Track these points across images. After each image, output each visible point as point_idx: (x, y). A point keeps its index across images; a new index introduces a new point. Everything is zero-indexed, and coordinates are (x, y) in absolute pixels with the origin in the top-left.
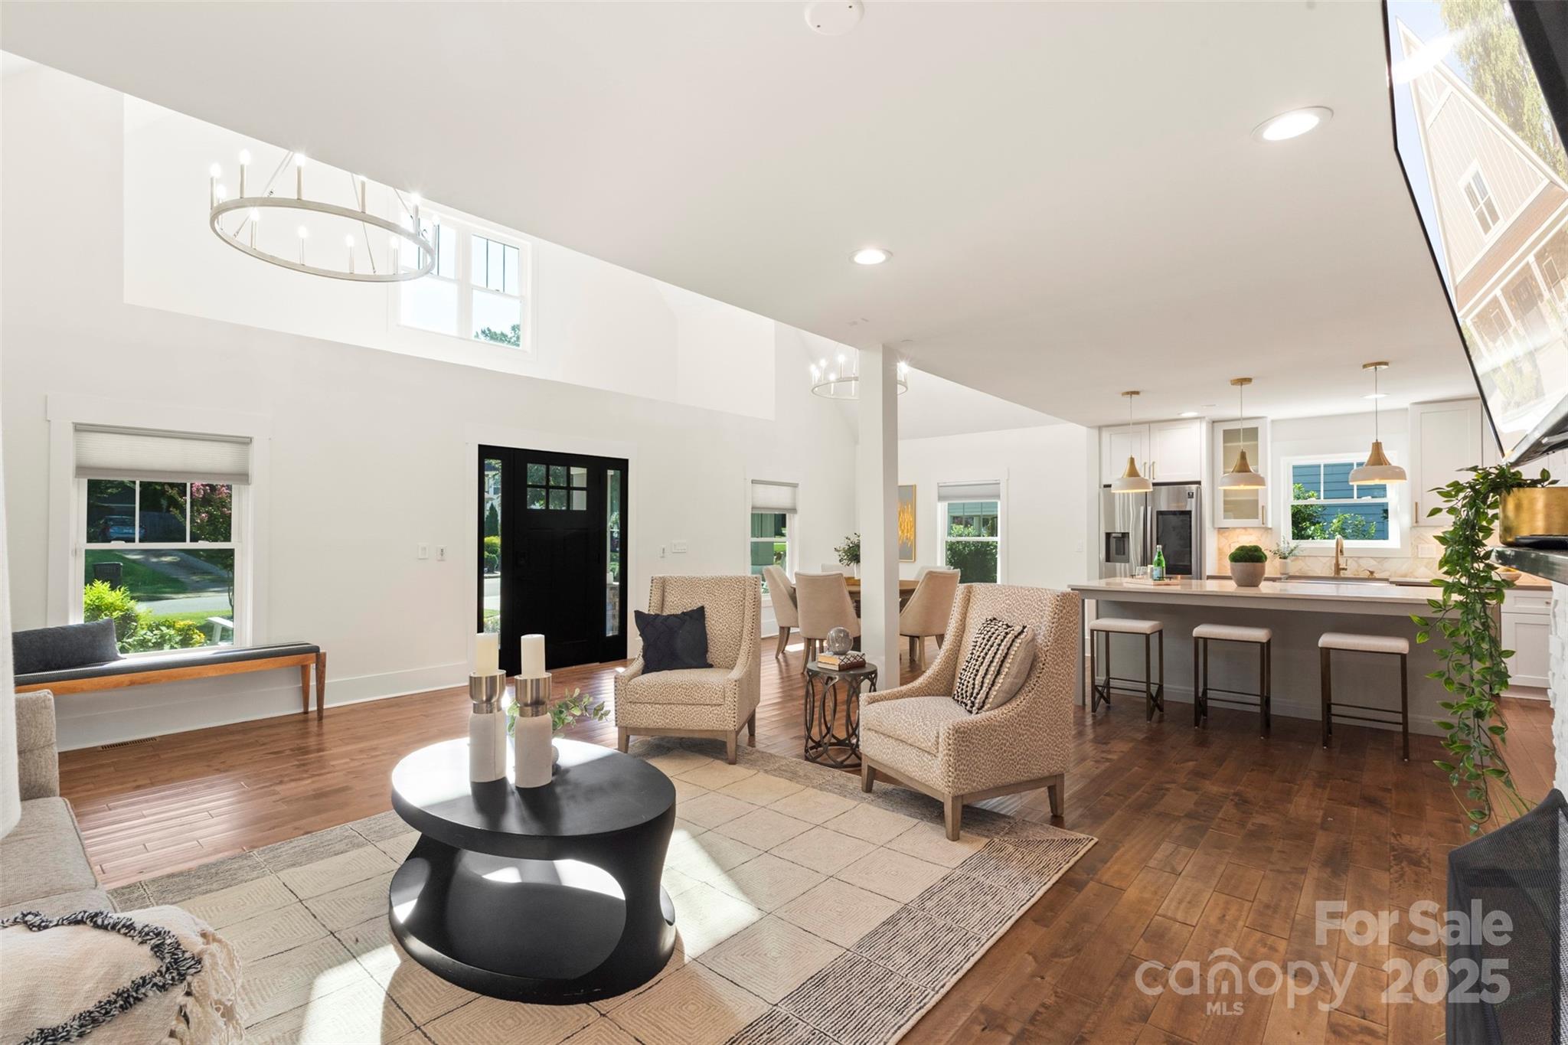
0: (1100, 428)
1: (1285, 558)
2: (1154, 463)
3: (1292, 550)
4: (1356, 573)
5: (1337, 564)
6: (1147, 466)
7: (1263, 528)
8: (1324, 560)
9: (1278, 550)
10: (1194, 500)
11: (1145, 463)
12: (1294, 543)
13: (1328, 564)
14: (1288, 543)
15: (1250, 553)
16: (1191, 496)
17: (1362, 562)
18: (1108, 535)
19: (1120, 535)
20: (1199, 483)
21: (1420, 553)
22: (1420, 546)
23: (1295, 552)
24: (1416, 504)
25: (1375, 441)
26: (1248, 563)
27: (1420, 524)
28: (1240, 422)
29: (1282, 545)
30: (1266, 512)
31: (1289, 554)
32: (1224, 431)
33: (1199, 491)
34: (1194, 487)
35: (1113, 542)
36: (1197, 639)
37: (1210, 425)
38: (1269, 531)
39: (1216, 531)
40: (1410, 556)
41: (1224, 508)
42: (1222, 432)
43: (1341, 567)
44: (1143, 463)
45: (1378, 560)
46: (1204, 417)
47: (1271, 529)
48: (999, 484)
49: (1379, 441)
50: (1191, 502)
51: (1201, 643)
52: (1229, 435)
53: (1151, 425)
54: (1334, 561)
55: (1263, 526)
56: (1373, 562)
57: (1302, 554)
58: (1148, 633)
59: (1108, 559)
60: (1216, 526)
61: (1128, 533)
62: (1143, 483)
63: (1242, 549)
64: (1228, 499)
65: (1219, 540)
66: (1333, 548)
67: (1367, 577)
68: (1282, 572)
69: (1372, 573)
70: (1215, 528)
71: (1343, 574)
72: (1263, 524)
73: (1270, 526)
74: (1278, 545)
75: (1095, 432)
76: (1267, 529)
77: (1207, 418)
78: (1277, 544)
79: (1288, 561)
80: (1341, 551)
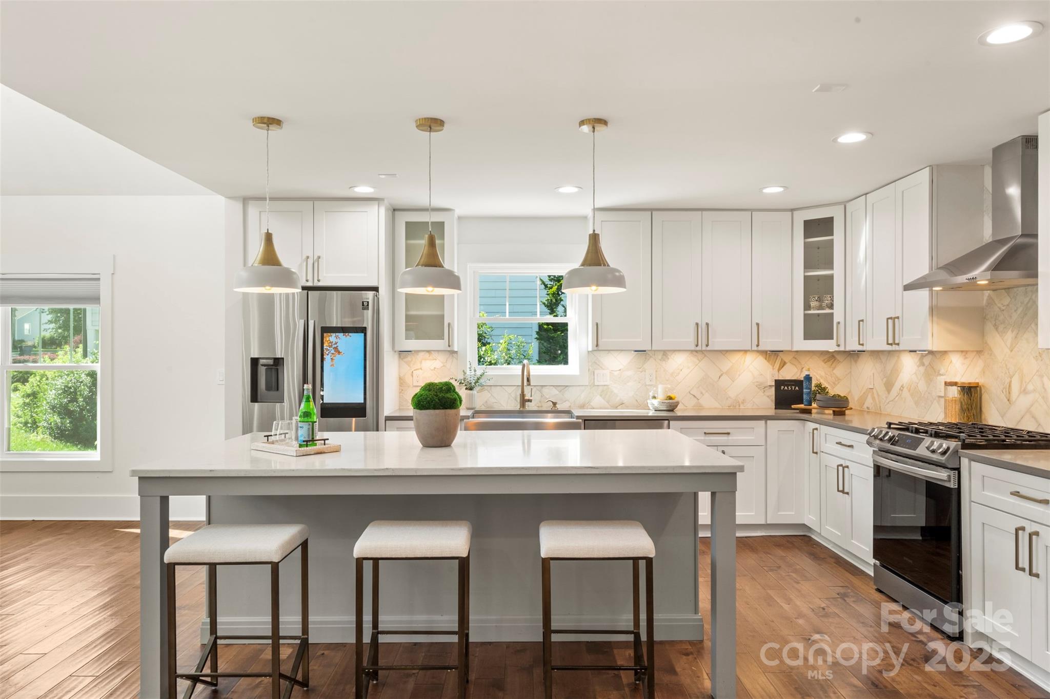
0: (245, 200)
1: (471, 389)
2: (319, 257)
3: (478, 379)
4: (540, 405)
5: (523, 395)
6: (310, 262)
7: (449, 351)
8: (510, 390)
9: (464, 380)
10: (370, 312)
11: (308, 257)
12: (480, 370)
13: (513, 395)
14: (475, 371)
15: (441, 395)
16: (365, 306)
17: (545, 390)
18: (255, 362)
19: (271, 362)
20: (376, 289)
21: (596, 380)
22: (596, 372)
23: (481, 381)
24: (597, 324)
25: (591, 232)
26: (437, 411)
27: (600, 348)
28: (428, 213)
29: (468, 372)
30: (453, 330)
31: (475, 383)
32: (407, 223)
33: (377, 299)
34: (370, 294)
35: (262, 371)
36: (360, 562)
37: (390, 213)
38: (455, 355)
39: (396, 356)
40: (587, 384)
41: (406, 326)
42: (404, 223)
43: (526, 398)
44: (304, 257)
45: (560, 388)
46: (382, 200)
47: (456, 352)
48: (99, 279)
49: (596, 232)
50: (367, 314)
51: (368, 567)
52: (412, 229)
53: (316, 203)
54: (520, 392)
55: (449, 349)
56: (555, 391)
57: (489, 383)
58: (276, 560)
59: (254, 398)
60: (398, 348)
61: (283, 358)
62: (286, 278)
63: (430, 387)
64: (413, 313)
65: (399, 366)
66: (519, 375)
67: (549, 409)
68: (468, 406)
69: (555, 404)
70: (395, 352)
71: (530, 406)
72: (449, 346)
73: (456, 349)
74: (465, 373)
75: (239, 206)
76: (453, 353)
77: (386, 201)
78: (463, 371)
79: (474, 392)
80: (528, 380)
